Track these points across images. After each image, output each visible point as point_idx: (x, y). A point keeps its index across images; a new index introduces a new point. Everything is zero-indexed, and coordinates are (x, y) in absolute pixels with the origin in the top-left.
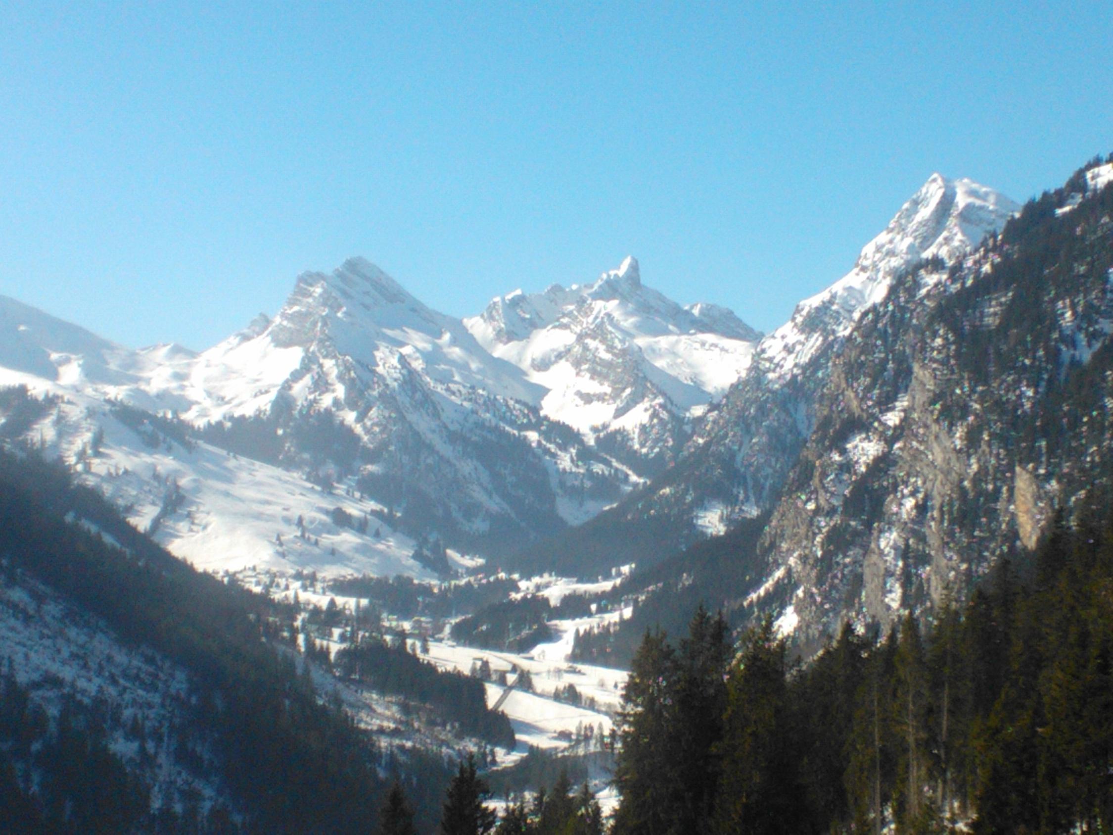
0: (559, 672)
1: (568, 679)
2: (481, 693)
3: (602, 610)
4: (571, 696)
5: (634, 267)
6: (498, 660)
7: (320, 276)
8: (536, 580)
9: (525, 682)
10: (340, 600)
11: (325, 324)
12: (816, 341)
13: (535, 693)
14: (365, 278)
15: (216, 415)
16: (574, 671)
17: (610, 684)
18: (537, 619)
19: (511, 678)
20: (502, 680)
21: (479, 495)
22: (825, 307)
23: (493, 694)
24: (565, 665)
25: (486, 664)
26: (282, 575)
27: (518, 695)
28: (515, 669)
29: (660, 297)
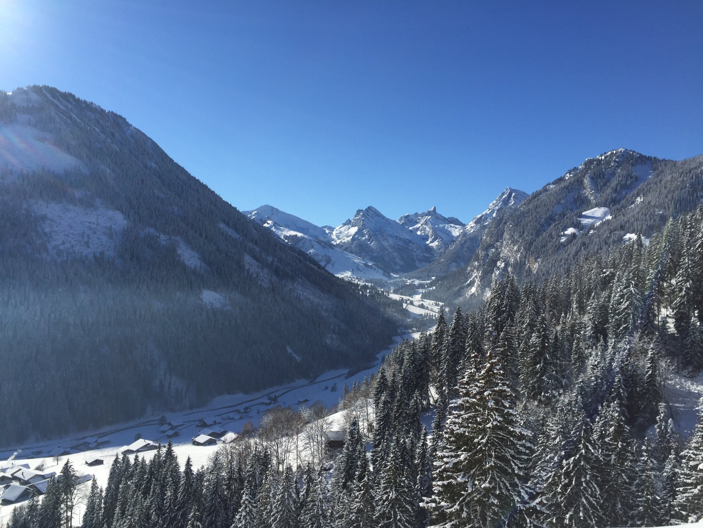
0: (419, 301)
1: (421, 302)
2: (402, 306)
3: (428, 287)
4: (422, 306)
5: (435, 208)
6: (405, 298)
7: (362, 210)
8: (412, 280)
9: (412, 303)
10: (367, 284)
11: (363, 221)
12: (479, 226)
13: (414, 305)
14: (372, 211)
15: (338, 242)
16: (422, 301)
17: (431, 304)
18: (413, 289)
19: (408, 302)
20: (406, 303)
21: (398, 260)
22: (481, 218)
23: (404, 305)
24: (420, 299)
25: (403, 298)
26: (353, 278)
27: (410, 306)
28: (409, 300)
29: (441, 216)
